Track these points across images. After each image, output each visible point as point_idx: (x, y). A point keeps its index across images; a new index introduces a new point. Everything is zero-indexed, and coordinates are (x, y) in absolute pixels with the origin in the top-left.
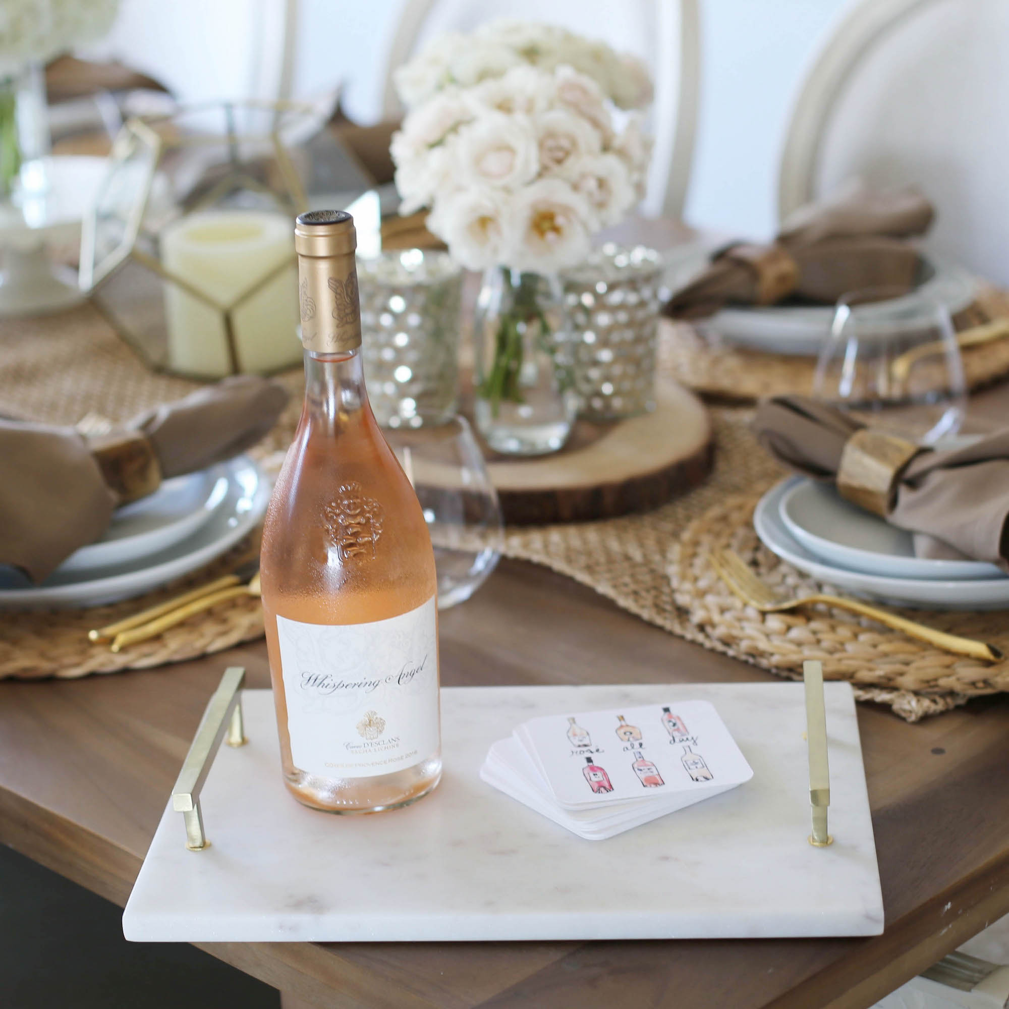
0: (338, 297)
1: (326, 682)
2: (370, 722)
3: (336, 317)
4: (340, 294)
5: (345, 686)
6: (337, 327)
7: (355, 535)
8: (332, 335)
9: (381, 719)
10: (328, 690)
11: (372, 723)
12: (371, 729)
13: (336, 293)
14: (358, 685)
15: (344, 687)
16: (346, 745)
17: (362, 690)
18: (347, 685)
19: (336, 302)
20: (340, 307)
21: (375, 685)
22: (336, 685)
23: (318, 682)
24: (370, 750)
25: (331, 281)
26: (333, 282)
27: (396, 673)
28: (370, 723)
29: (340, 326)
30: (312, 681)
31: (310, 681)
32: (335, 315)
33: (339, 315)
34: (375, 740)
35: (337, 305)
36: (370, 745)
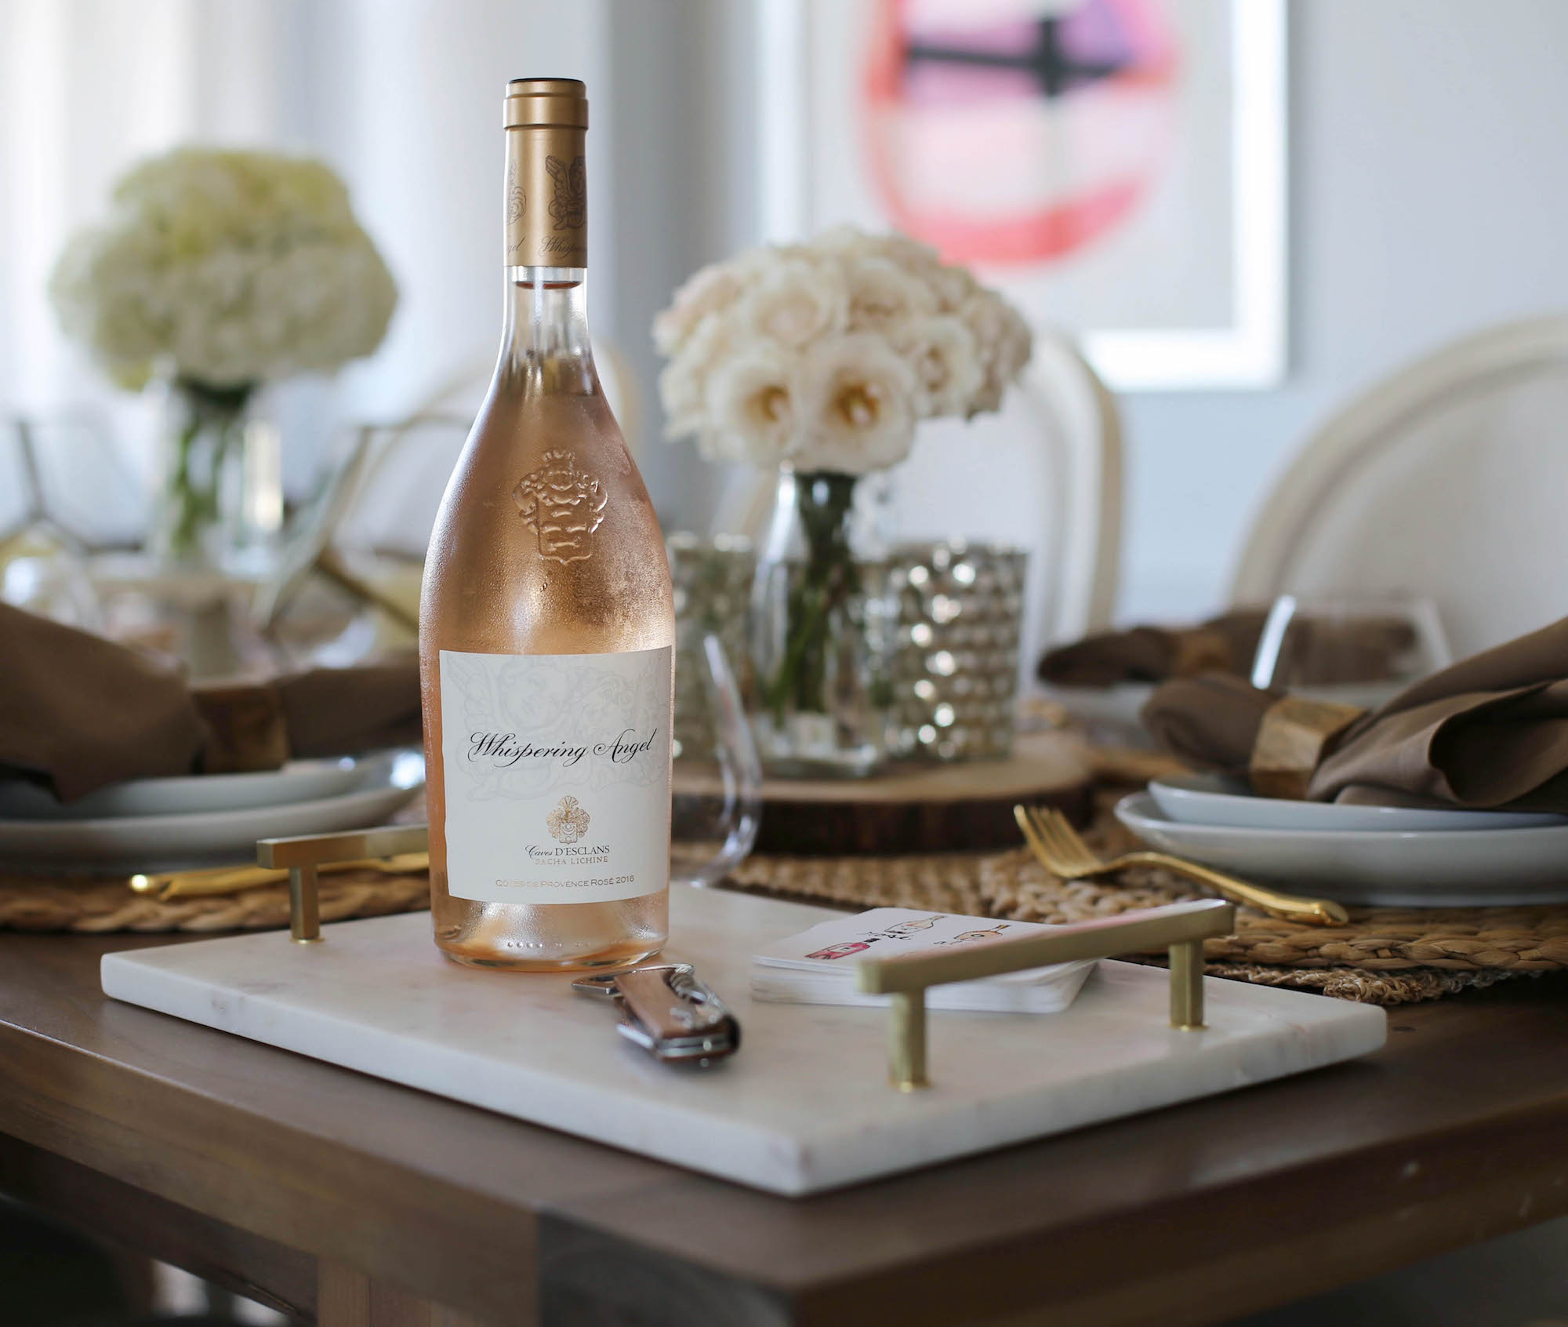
0: (558, 184)
1: (505, 747)
2: (567, 815)
3: (554, 214)
4: (562, 182)
5: (534, 752)
6: (555, 228)
7: (563, 522)
8: (546, 241)
9: (584, 813)
10: (509, 759)
11: (571, 818)
12: (568, 827)
13: (556, 179)
14: (554, 751)
15: (532, 755)
16: (529, 849)
17: (558, 760)
18: (537, 752)
19: (555, 192)
20: (560, 200)
21: (578, 754)
22: (521, 750)
23: (494, 746)
24: (564, 861)
25: (549, 160)
26: (553, 163)
27: (610, 741)
28: (566, 818)
29: (559, 227)
30: (485, 746)
31: (483, 745)
32: (553, 211)
33: (558, 212)
34: (572, 846)
35: (556, 196)
36: (565, 851)
